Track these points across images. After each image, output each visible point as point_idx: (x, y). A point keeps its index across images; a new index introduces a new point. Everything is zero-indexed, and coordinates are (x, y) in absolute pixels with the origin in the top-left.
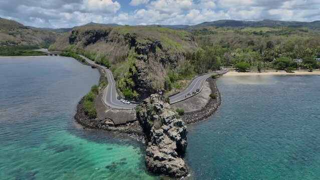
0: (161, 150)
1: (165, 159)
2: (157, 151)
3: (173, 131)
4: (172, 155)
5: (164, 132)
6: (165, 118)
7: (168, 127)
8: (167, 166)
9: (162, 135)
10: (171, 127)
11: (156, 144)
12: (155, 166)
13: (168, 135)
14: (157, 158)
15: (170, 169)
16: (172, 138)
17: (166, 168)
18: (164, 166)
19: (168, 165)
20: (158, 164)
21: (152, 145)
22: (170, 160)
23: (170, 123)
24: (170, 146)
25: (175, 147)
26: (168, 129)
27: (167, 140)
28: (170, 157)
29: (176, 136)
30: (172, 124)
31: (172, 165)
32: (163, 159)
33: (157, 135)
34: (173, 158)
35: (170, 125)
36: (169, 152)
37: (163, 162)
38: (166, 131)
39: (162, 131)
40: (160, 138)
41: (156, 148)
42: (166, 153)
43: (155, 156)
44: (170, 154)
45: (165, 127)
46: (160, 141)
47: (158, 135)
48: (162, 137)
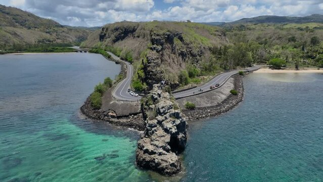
0: (152, 143)
1: (155, 153)
2: (149, 144)
3: (168, 122)
4: (164, 148)
5: (158, 123)
6: (160, 107)
7: (163, 118)
8: (156, 161)
9: (156, 126)
10: (166, 118)
11: (149, 137)
12: (144, 159)
13: (162, 126)
14: (146, 151)
15: (159, 164)
16: (166, 130)
17: (154, 162)
18: (153, 161)
19: (158, 159)
20: (147, 157)
21: (145, 137)
22: (160, 154)
23: (165, 114)
24: (162, 138)
25: (168, 140)
26: (163, 121)
27: (160, 132)
28: (161, 150)
29: (170, 129)
30: (167, 115)
31: (162, 160)
32: (153, 153)
33: (149, 126)
34: (164, 152)
35: (165, 116)
36: (160, 145)
37: (153, 156)
38: (160, 123)
39: (155, 121)
40: (153, 129)
41: (148, 140)
42: (157, 146)
43: (145, 148)
44: (161, 147)
45: (160, 118)
46: (153, 132)
47: (151, 126)
48: (155, 128)
